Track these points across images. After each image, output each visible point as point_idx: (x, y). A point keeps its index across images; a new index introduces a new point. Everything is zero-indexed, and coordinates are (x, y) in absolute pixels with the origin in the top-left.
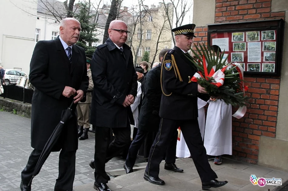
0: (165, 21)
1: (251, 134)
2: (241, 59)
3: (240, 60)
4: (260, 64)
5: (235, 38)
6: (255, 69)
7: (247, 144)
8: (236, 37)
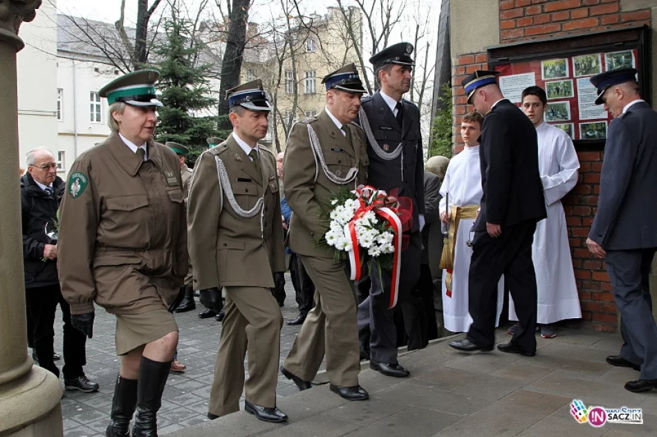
0: (348, 49)
1: (598, 271)
2: (564, 114)
3: (563, 116)
4: (606, 122)
5: (548, 71)
6: (596, 133)
7: (592, 292)
8: (551, 70)
